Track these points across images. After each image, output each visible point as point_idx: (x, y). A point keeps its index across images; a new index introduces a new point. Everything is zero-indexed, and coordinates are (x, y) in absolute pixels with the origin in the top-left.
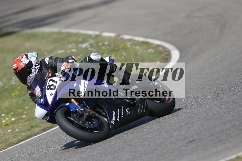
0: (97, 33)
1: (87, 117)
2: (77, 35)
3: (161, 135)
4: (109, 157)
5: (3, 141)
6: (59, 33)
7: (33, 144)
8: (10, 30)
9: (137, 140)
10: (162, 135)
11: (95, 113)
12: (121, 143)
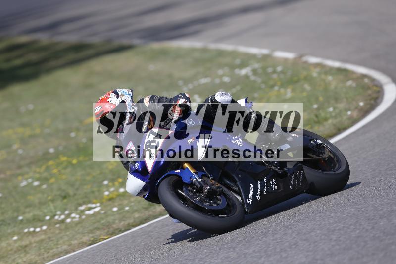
0: (265, 51)
1: (209, 192)
2: (233, 54)
3: (358, 225)
4: (271, 259)
5: (104, 226)
6: (204, 50)
7: (152, 232)
8: (125, 42)
9: (318, 232)
10: (361, 225)
11: (221, 186)
12: (294, 235)
